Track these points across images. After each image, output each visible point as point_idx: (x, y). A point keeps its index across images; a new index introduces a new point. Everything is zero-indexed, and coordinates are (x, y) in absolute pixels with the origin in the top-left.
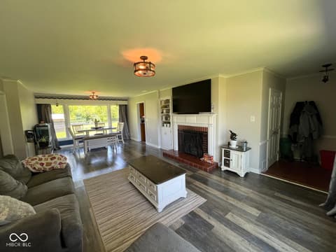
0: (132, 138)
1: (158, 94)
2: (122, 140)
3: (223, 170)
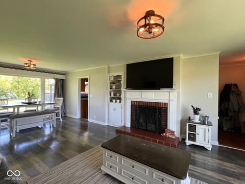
3: (187, 144)
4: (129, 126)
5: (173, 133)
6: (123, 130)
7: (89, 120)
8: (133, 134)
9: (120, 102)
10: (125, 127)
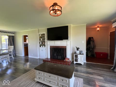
0: (17, 55)
1: (37, 31)
2: (12, 56)
3: (74, 63)
4: (50, 58)
5: (68, 59)
6: (47, 60)
7: (29, 56)
8: (51, 61)
9: (45, 47)
10: (47, 58)
